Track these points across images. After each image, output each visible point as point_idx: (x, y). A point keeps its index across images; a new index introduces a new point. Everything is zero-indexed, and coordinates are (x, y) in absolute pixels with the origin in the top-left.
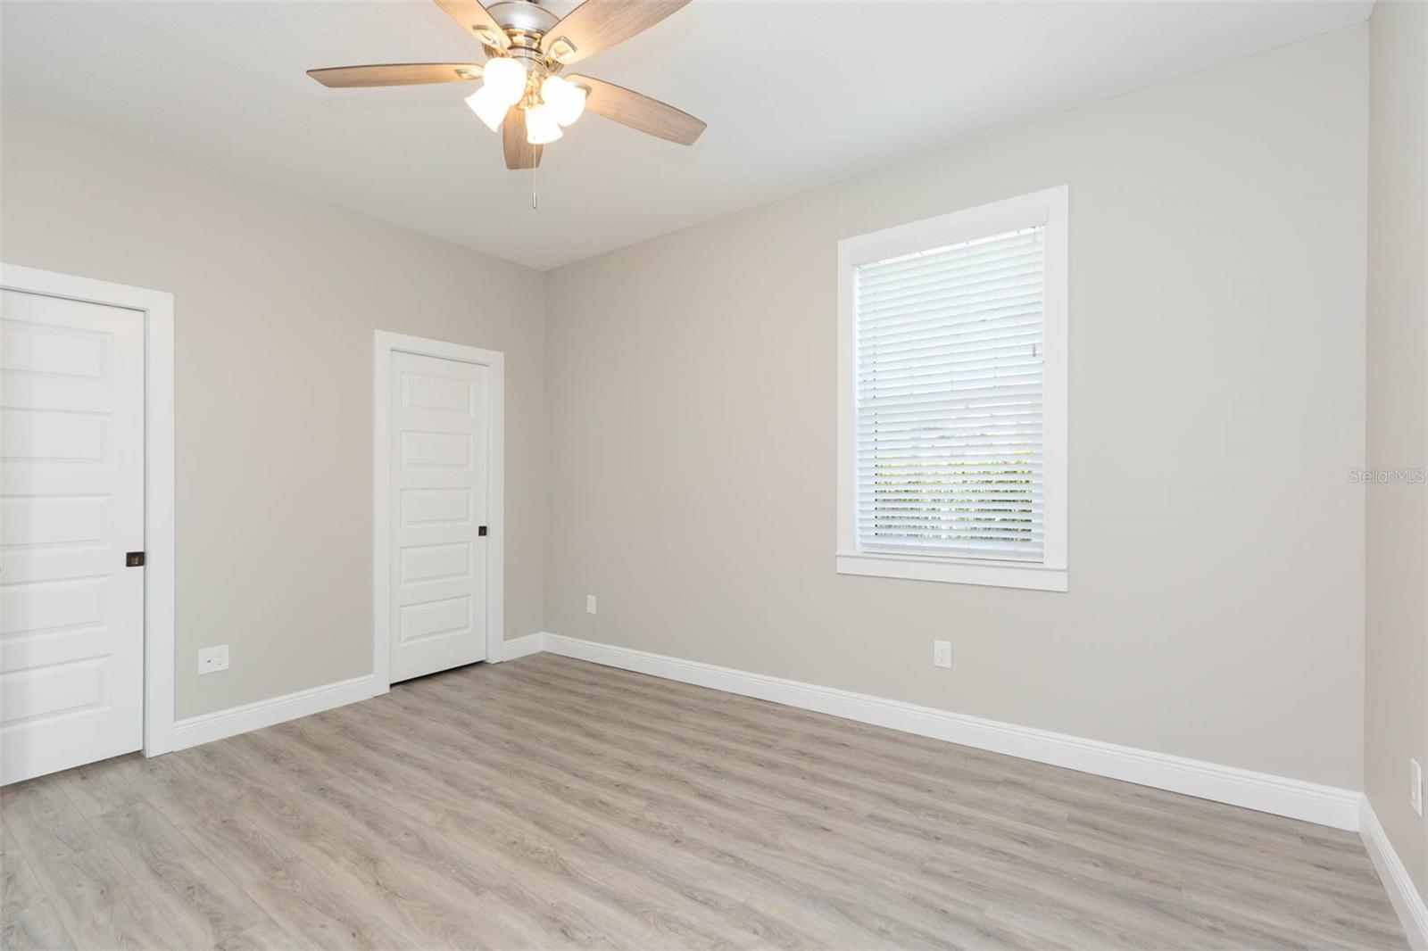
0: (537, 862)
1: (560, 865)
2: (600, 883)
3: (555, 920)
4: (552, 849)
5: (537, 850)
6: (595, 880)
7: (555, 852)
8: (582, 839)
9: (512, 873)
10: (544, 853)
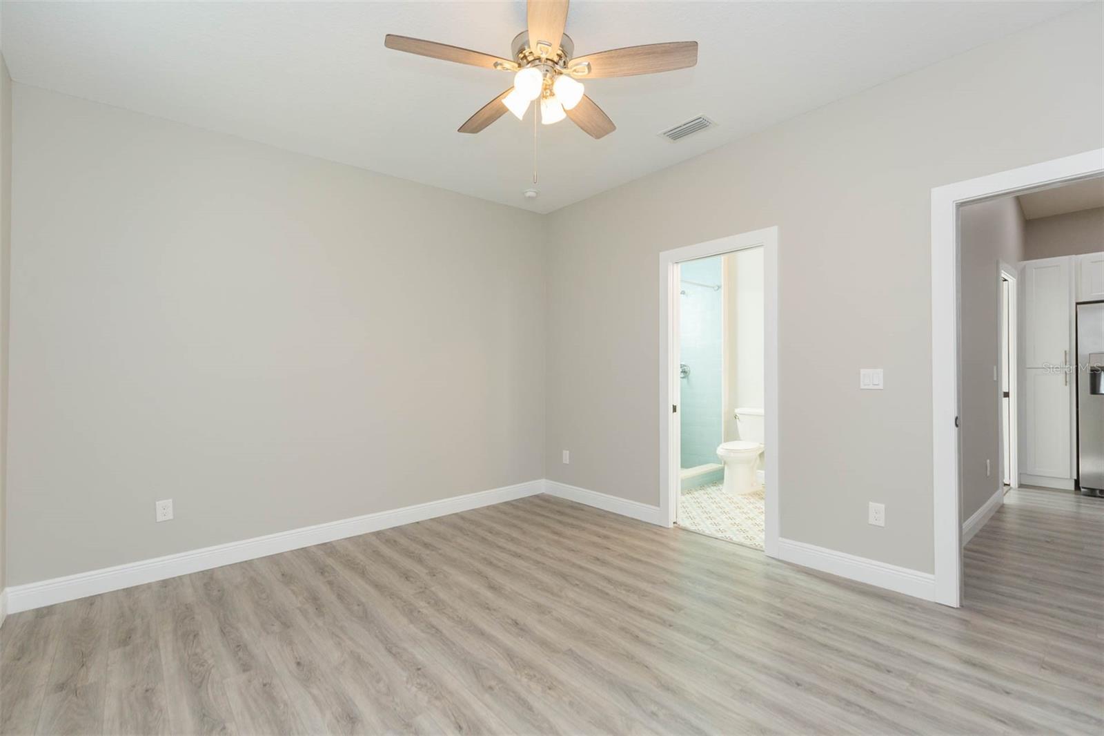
0: (531, 668)
1: (514, 663)
2: (488, 645)
3: (521, 629)
4: (519, 677)
5: (531, 677)
6: (492, 648)
7: (516, 674)
8: (493, 683)
9: (549, 660)
10: (526, 674)
